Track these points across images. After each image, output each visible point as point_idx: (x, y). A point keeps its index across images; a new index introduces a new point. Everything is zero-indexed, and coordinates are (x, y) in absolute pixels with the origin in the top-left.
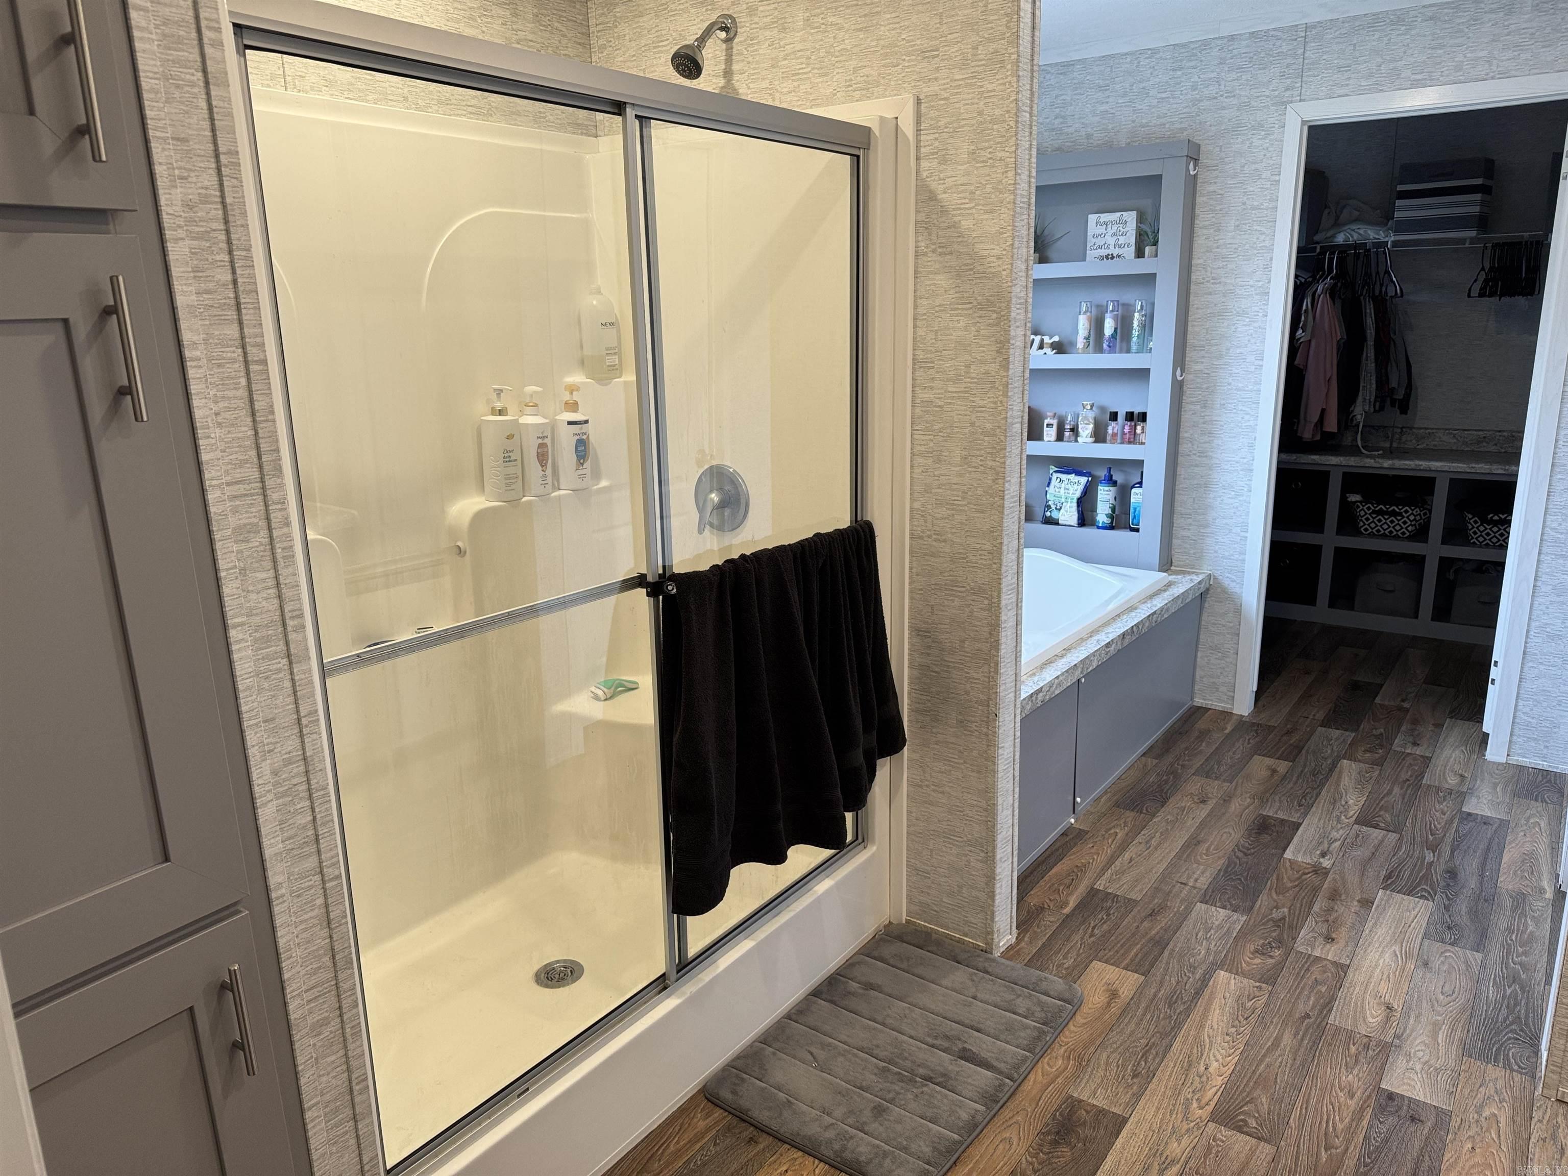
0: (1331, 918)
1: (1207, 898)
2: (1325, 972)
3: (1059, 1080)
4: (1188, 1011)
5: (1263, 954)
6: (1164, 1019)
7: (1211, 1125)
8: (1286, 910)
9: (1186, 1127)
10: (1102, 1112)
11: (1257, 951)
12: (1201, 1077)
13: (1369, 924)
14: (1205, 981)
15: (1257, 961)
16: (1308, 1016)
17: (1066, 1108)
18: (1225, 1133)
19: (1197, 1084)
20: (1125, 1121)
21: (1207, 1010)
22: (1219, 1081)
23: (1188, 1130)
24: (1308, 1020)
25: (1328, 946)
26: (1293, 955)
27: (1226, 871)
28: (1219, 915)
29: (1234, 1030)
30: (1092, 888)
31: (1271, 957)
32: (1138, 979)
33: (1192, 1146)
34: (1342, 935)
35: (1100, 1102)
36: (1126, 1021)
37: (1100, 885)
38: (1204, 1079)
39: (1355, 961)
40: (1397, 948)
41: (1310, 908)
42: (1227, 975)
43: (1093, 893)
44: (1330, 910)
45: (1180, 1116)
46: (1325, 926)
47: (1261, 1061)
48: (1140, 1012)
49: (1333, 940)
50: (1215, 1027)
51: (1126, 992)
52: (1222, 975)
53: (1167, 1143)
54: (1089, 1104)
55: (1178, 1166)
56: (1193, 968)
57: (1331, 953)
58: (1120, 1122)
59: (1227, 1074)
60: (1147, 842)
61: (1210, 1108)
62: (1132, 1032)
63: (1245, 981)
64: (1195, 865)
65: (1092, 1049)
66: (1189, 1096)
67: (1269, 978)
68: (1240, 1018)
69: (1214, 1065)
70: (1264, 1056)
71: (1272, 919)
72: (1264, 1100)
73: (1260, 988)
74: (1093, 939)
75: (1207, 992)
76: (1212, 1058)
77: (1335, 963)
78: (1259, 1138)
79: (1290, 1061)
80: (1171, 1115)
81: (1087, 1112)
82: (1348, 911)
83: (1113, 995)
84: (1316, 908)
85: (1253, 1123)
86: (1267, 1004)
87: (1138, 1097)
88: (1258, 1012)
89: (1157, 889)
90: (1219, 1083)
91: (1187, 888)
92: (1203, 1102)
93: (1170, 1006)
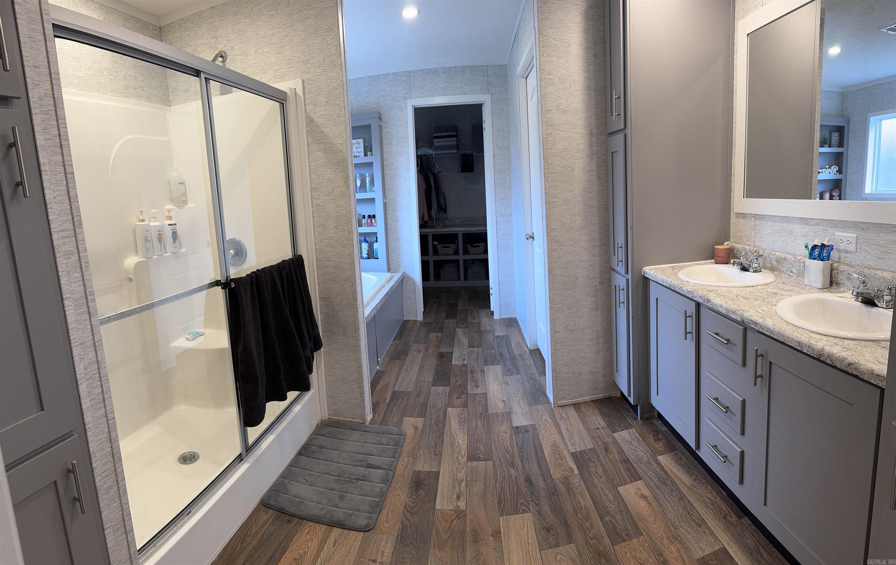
0: (475, 380)
1: (434, 384)
2: (480, 398)
3: (409, 466)
4: (444, 426)
5: (460, 398)
6: (437, 431)
7: (469, 463)
8: (460, 381)
9: (460, 467)
10: (429, 472)
11: (457, 398)
12: (458, 447)
13: (486, 378)
14: (445, 413)
15: (459, 401)
16: (482, 414)
17: (415, 475)
18: (474, 464)
19: (458, 450)
20: (439, 473)
21: (450, 424)
22: (464, 446)
23: (462, 468)
24: (483, 415)
25: (478, 389)
26: (469, 395)
27: (436, 374)
28: (440, 389)
29: (461, 427)
30: (394, 391)
31: (462, 398)
32: (422, 419)
33: (466, 472)
34: (480, 384)
35: (427, 469)
36: (424, 436)
37: (396, 389)
38: (459, 447)
39: (488, 391)
40: (497, 382)
41: (467, 379)
42: (451, 409)
43: (394, 392)
44: (473, 377)
45: (457, 464)
46: (474, 383)
47: (475, 434)
48: (428, 431)
49: (478, 386)
50: (455, 428)
51: (420, 426)
52: (450, 409)
53: (457, 475)
54: (423, 471)
55: (464, 481)
56: (439, 410)
57: (480, 391)
58: (437, 474)
59: (466, 443)
60: (407, 370)
61: (466, 457)
62: (428, 440)
63: (458, 409)
64: (426, 374)
65: (416, 450)
66: (457, 456)
67: (465, 405)
68: (462, 422)
69: (461, 442)
70: (475, 432)
71: (457, 386)
72: (481, 447)
73: (463, 410)
74: (401, 409)
75: (447, 416)
76: (459, 439)
77: (482, 394)
78: (486, 460)
79: (484, 431)
80: (454, 464)
81: (424, 474)
82: (478, 375)
83: (416, 428)
84: (469, 378)
85: (482, 456)
86: (468, 414)
87: (440, 463)
88: (466, 418)
89: (416, 386)
90: (465, 447)
91: (426, 383)
92: (463, 456)
93: (437, 426)
